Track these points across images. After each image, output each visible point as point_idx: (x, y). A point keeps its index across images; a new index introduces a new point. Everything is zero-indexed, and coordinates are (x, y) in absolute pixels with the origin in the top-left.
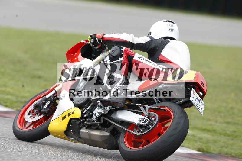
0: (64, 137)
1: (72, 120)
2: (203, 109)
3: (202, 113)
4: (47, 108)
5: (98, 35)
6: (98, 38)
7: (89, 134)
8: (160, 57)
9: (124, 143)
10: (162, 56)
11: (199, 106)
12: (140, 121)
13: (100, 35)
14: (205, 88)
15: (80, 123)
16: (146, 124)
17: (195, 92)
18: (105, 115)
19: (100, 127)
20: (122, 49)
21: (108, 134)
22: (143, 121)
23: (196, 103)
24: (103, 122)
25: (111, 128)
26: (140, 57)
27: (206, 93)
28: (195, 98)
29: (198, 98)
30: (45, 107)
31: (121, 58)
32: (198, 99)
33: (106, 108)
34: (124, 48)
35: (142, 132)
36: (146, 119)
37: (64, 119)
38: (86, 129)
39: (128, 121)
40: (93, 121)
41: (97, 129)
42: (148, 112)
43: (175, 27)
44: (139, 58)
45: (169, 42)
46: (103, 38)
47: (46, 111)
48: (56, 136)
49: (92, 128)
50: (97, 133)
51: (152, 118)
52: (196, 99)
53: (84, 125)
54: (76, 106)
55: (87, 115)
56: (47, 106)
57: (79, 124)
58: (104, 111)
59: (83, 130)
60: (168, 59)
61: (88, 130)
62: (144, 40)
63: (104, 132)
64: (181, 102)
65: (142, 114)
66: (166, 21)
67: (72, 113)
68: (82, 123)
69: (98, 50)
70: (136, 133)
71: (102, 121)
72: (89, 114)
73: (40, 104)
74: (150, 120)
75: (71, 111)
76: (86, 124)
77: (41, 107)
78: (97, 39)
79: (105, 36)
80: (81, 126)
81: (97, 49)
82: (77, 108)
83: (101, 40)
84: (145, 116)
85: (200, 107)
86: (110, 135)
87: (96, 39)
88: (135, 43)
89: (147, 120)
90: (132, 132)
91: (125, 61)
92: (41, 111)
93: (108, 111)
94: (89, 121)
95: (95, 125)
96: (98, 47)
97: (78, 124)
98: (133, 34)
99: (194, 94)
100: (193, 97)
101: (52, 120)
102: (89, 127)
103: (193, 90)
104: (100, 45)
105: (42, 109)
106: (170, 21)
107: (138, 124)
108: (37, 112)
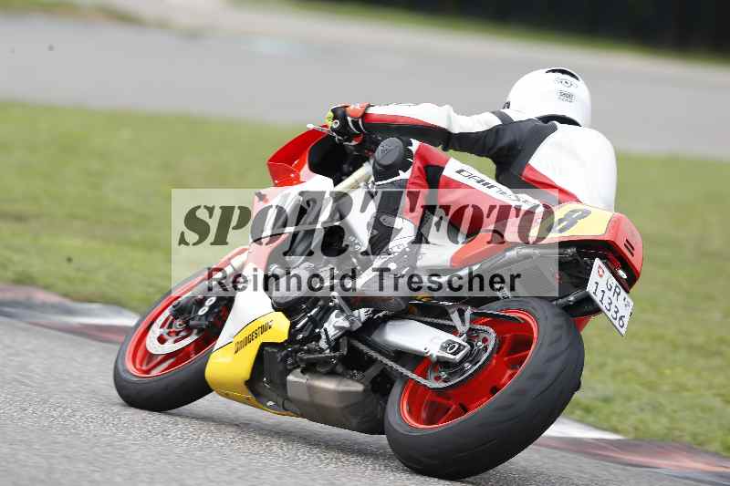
0: (248, 399)
1: (266, 348)
2: (626, 320)
3: (623, 331)
4: (207, 315)
5: (352, 107)
6: (352, 117)
7: (311, 389)
8: (526, 173)
9: (399, 413)
10: (532, 169)
11: (613, 309)
12: (443, 348)
13: (358, 107)
14: (635, 260)
15: (287, 356)
16: (458, 357)
17: (605, 269)
18: (355, 332)
19: (340, 369)
20: (410, 148)
21: (359, 387)
22: (451, 349)
23: (606, 301)
24: (345, 353)
25: (373, 372)
26: (463, 171)
27: (639, 275)
28: (602, 286)
29: (614, 288)
30: (201, 312)
31: (405, 171)
32: (613, 290)
33: (356, 312)
34: (415, 145)
35: (445, 381)
36: (460, 345)
37: (246, 345)
38: (301, 375)
39: (416, 351)
40: (322, 350)
41: (331, 373)
42: (468, 325)
43: (580, 89)
44: (459, 172)
45: (554, 129)
46: (365, 116)
47: (204, 323)
48: (227, 396)
49: (318, 369)
50: (328, 385)
51: (480, 343)
52: (606, 290)
53: (296, 362)
54: (278, 307)
55: (307, 334)
56: (207, 309)
57: (284, 360)
58: (352, 323)
59: (296, 377)
60: (548, 179)
61: (307, 376)
62: (480, 122)
63: (350, 382)
64: (572, 298)
65: (451, 329)
66: (554, 71)
67: (264, 328)
68: (291, 356)
69: (356, 150)
70: (432, 384)
71: (344, 351)
72: (313, 330)
73: (189, 305)
74: (472, 346)
75: (262, 322)
76: (301, 360)
77: (190, 313)
78: (349, 119)
79: (371, 111)
80: (290, 365)
81: (353, 148)
82: (280, 314)
83: (360, 123)
84: (460, 336)
85: (616, 312)
86: (364, 391)
87: (347, 120)
88: (456, 130)
89: (464, 347)
90: (423, 381)
91: (416, 181)
92: (192, 323)
93: (363, 323)
94: (309, 351)
95: (326, 361)
96: (354, 143)
97: (281, 360)
98: (452, 105)
99: (601, 276)
100: (597, 283)
101: (216, 347)
102: (310, 368)
103: (597, 262)
104: (357, 136)
105: (193, 319)
106: (563, 72)
107: (438, 357)
108: (180, 328)
